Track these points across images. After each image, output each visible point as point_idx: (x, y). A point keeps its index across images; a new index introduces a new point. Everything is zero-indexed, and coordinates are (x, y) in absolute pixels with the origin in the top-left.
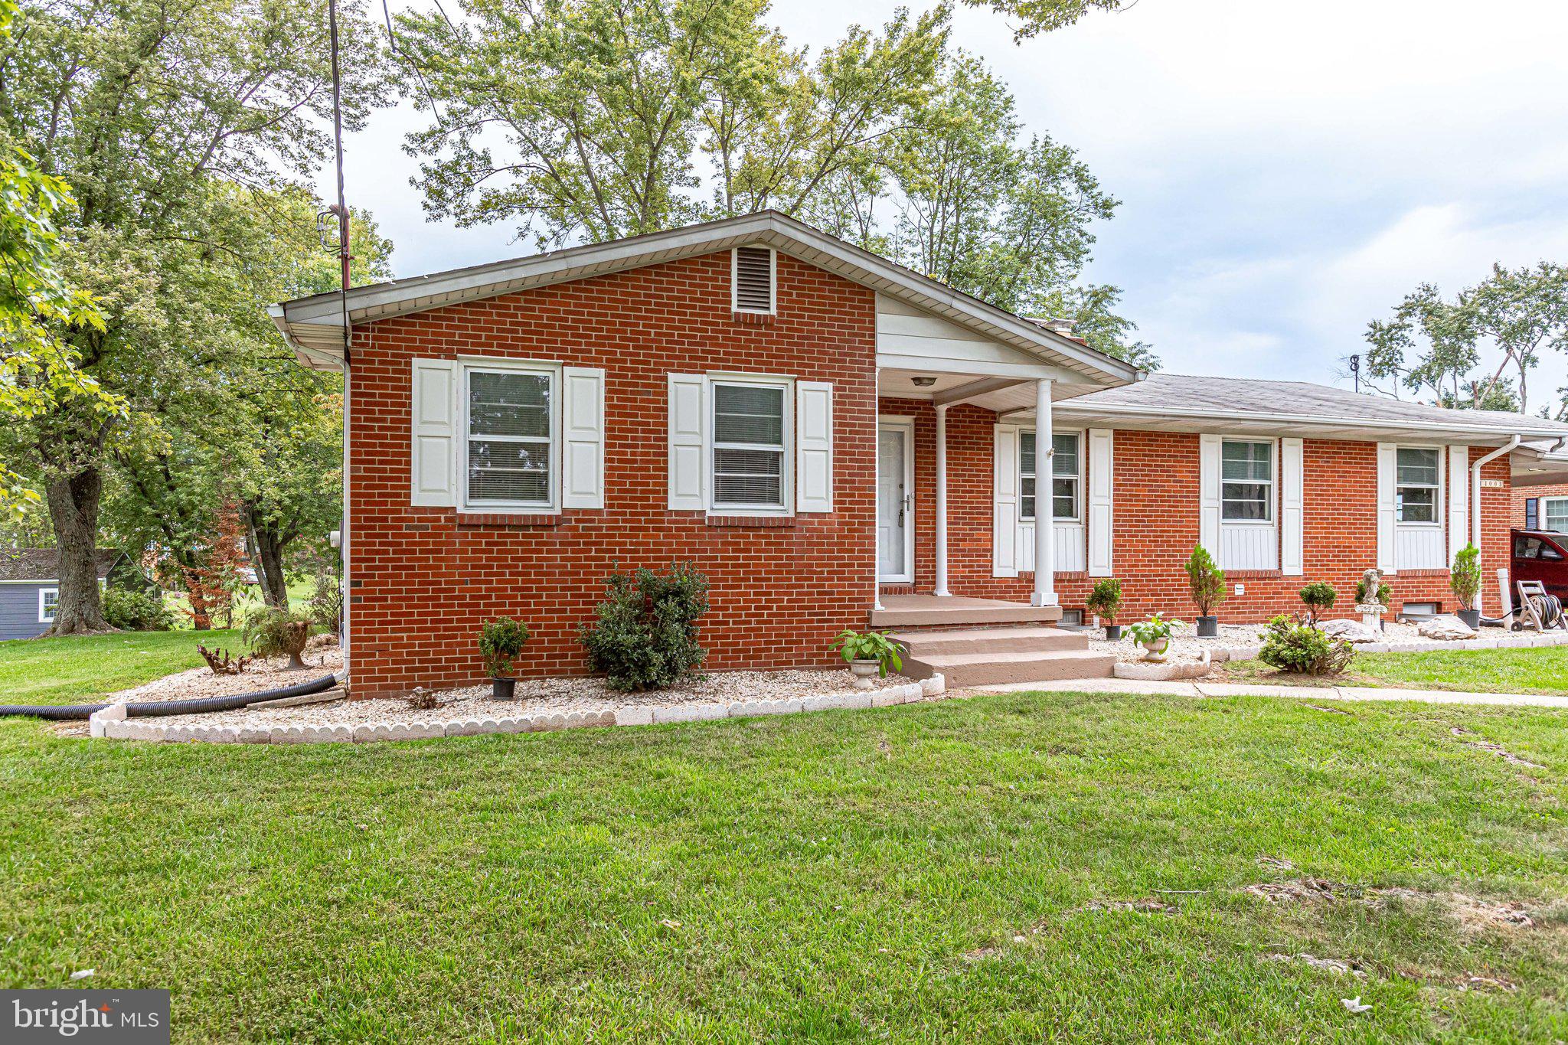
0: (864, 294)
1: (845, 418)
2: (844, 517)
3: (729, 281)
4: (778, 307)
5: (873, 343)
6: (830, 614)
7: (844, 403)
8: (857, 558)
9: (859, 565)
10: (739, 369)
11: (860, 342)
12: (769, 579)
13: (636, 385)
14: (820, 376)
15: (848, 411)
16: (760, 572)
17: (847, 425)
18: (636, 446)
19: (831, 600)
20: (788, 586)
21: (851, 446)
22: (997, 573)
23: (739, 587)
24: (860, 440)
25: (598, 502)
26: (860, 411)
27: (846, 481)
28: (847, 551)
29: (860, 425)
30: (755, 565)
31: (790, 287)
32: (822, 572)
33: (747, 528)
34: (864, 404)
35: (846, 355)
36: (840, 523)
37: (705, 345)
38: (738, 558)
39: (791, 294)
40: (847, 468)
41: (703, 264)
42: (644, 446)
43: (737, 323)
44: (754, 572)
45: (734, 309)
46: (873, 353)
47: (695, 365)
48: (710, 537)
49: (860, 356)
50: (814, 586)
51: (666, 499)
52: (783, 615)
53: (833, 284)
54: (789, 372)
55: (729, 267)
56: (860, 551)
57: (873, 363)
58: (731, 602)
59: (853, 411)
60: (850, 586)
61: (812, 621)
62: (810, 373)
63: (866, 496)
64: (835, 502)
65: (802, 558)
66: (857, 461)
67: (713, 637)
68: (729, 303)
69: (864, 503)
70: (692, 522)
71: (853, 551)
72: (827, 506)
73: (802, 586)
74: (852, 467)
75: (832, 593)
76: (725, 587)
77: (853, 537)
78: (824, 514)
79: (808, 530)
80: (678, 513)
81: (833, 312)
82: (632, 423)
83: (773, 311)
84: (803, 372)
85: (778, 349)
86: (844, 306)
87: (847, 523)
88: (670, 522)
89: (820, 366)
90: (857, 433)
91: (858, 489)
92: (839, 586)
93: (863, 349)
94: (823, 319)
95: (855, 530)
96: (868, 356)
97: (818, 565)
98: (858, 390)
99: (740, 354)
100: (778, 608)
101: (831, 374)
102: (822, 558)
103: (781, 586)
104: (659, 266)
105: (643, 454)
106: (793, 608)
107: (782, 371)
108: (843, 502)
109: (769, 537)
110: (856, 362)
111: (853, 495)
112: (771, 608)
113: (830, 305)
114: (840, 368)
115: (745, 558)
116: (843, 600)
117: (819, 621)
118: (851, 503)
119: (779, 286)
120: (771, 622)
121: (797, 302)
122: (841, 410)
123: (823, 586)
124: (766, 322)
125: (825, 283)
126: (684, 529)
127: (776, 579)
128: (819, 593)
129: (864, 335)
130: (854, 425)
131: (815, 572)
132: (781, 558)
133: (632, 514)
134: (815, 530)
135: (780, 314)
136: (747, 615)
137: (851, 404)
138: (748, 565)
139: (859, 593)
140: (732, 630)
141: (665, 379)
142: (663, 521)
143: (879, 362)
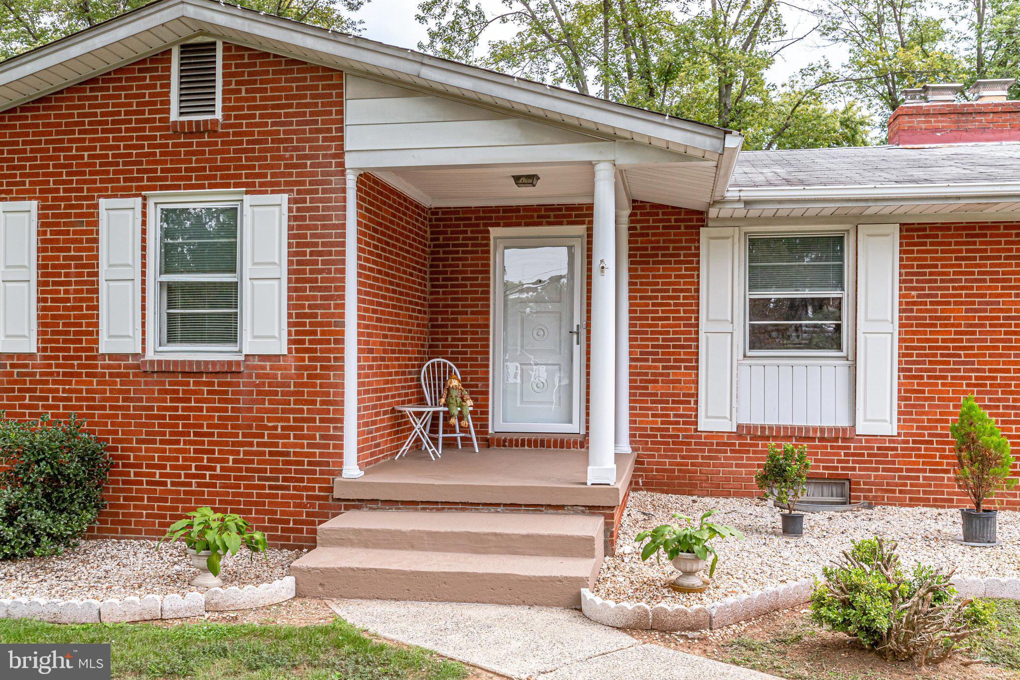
0: (331, 78)
1: (304, 236)
2: (303, 359)
3: (168, 85)
4: (224, 109)
5: (341, 138)
6: (285, 479)
7: (303, 218)
8: (319, 412)
9: (322, 420)
10: (178, 187)
11: (325, 139)
12: (211, 435)
13: (68, 215)
14: (274, 187)
15: (308, 227)
16: (201, 426)
17: (308, 245)
18: (69, 283)
19: (286, 463)
20: (234, 444)
21: (312, 272)
22: (704, 424)
23: (178, 442)
24: (324, 262)
25: (30, 345)
26: (324, 227)
27: (305, 316)
28: (307, 402)
29: (324, 244)
30: (196, 418)
31: (238, 83)
32: (275, 428)
33: (185, 374)
34: (330, 218)
35: (306, 157)
36: (298, 368)
37: (141, 163)
38: (176, 409)
39: (239, 91)
40: (307, 298)
41: (140, 71)
42: (77, 283)
43: (176, 135)
44: (194, 426)
45: (174, 116)
46: (340, 154)
48: (146, 383)
49: (324, 156)
50: (265, 445)
51: (96, 342)
52: (228, 478)
53: (291, 71)
54: (236, 185)
55: (168, 69)
56: (323, 403)
57: (342, 164)
58: (168, 459)
59: (316, 227)
60: (310, 446)
61: (263, 487)
62: (262, 185)
63: (331, 333)
64: (290, 342)
65: (250, 410)
66: (320, 289)
67: (149, 499)
68: (168, 111)
69: (328, 342)
70: (127, 367)
71: (314, 403)
72: (280, 346)
73: (251, 444)
74: (315, 298)
75: (287, 454)
76: (162, 442)
77: (314, 385)
78: (277, 357)
79: (258, 376)
80: (112, 356)
81: (290, 106)
82: (65, 258)
83: (219, 115)
84: (253, 184)
85: (223, 160)
86: (304, 97)
87: (306, 368)
88: (103, 367)
89: (273, 175)
90: (320, 254)
91: (321, 324)
92: (295, 445)
93: (329, 148)
94: (279, 116)
95: (317, 376)
96: (335, 156)
97: (270, 419)
98: (321, 200)
99: (179, 170)
100: (222, 469)
101: (287, 183)
102: (275, 411)
103: (226, 444)
104: (94, 80)
105: (76, 291)
106: (240, 470)
107: (227, 186)
108: (302, 342)
109: (212, 384)
110: (319, 165)
111: (314, 333)
112: (214, 469)
113: (287, 98)
114: (298, 175)
115: (184, 409)
116: (302, 463)
117: (271, 487)
118: (311, 342)
119: (226, 84)
120: (214, 485)
121: (246, 99)
122: (299, 227)
123: (276, 445)
124: (209, 129)
125: (281, 72)
126: (118, 375)
127: (220, 435)
128: (271, 454)
129: (329, 130)
130: (316, 245)
131: (267, 428)
132: (225, 410)
133: (64, 358)
134: (267, 376)
135: (226, 117)
136: (187, 476)
137: (312, 218)
138: (187, 418)
139: (322, 455)
140: (171, 492)
141: (96, 206)
142: (96, 366)
143: (351, 161)
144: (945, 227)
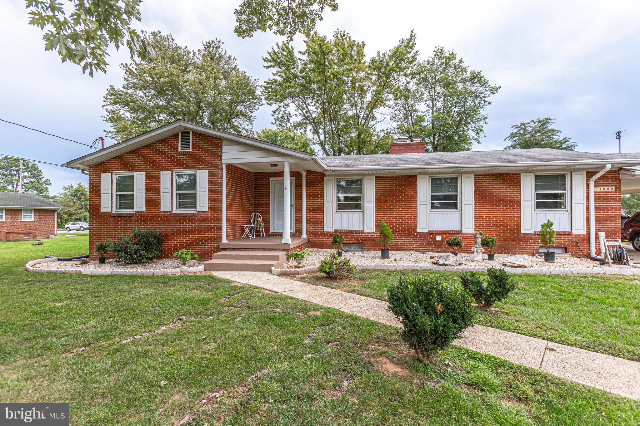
0: (219, 140)
1: (212, 181)
2: (212, 212)
3: (178, 142)
4: (192, 148)
5: (221, 156)
6: (208, 243)
7: (212, 176)
8: (216, 226)
9: (217, 228)
10: (180, 168)
11: (217, 156)
12: (189, 232)
13: (153, 176)
14: (205, 168)
15: (213, 179)
16: (187, 230)
17: (213, 183)
18: (153, 193)
19: (208, 239)
20: (195, 234)
21: (214, 190)
22: (325, 230)
23: (181, 234)
24: (217, 187)
25: (143, 210)
26: (217, 178)
27: (213, 201)
28: (213, 223)
29: (217, 183)
30: (185, 228)
31: (196, 142)
32: (205, 230)
33: (182, 216)
34: (218, 176)
35: (213, 161)
36: (211, 215)
37: (171, 162)
38: (180, 225)
39: (196, 144)
40: (213, 197)
41: (171, 138)
42: (155, 193)
43: (180, 155)
44: (185, 230)
45: (180, 150)
46: (221, 160)
47: (169, 167)
48: (173, 219)
49: (217, 160)
50: (202, 234)
51: (160, 208)
52: (193, 243)
53: (209, 139)
54: (195, 168)
55: (178, 138)
56: (217, 223)
57: (221, 162)
58: (178, 238)
59: (215, 178)
60: (214, 235)
61: (202, 245)
62: (201, 168)
63: (219, 205)
64: (209, 208)
65: (199, 226)
66: (216, 194)
67: (174, 249)
68: (178, 149)
69: (218, 208)
70: (168, 215)
71: (215, 223)
72: (206, 209)
73: (199, 234)
74: (215, 197)
75: (208, 237)
76: (177, 234)
77: (215, 219)
78: (205, 212)
79: (201, 217)
80: (164, 212)
81: (209, 148)
82: (152, 187)
83: (191, 150)
84: (199, 168)
85: (192, 161)
86: (212, 145)
87: (213, 214)
88: (162, 215)
89: (204, 165)
90: (216, 185)
91: (217, 203)
92: (210, 234)
93: (218, 158)
94: (206, 150)
95: (215, 217)
96: (219, 160)
97: (204, 228)
98: (216, 172)
99: (181, 164)
100: (192, 241)
101: (208, 167)
102: (205, 226)
103: (193, 234)
104: (159, 141)
105: (155, 195)
106: (196, 241)
107: (193, 168)
108: (212, 208)
109: (189, 219)
110: (216, 163)
111: (215, 206)
112: (190, 241)
113: (208, 145)
114: (211, 165)
115: (182, 225)
116: (212, 239)
117: (204, 245)
118: (214, 208)
119: (192, 142)
120: (190, 245)
121: (198, 146)
122: (211, 179)
123: (205, 234)
124: (189, 153)
125: (206, 139)
126: (165, 217)
127: (191, 232)
128: (204, 237)
129: (218, 154)
130: (215, 183)
131: (203, 230)
132: (193, 226)
133: (152, 213)
134: (203, 217)
135: (192, 150)
136: (183, 243)
137: (214, 176)
138: (183, 228)
139: (217, 237)
140: (179, 247)
141: (160, 173)
142: (160, 215)
143: (223, 162)
144: (386, 177)
